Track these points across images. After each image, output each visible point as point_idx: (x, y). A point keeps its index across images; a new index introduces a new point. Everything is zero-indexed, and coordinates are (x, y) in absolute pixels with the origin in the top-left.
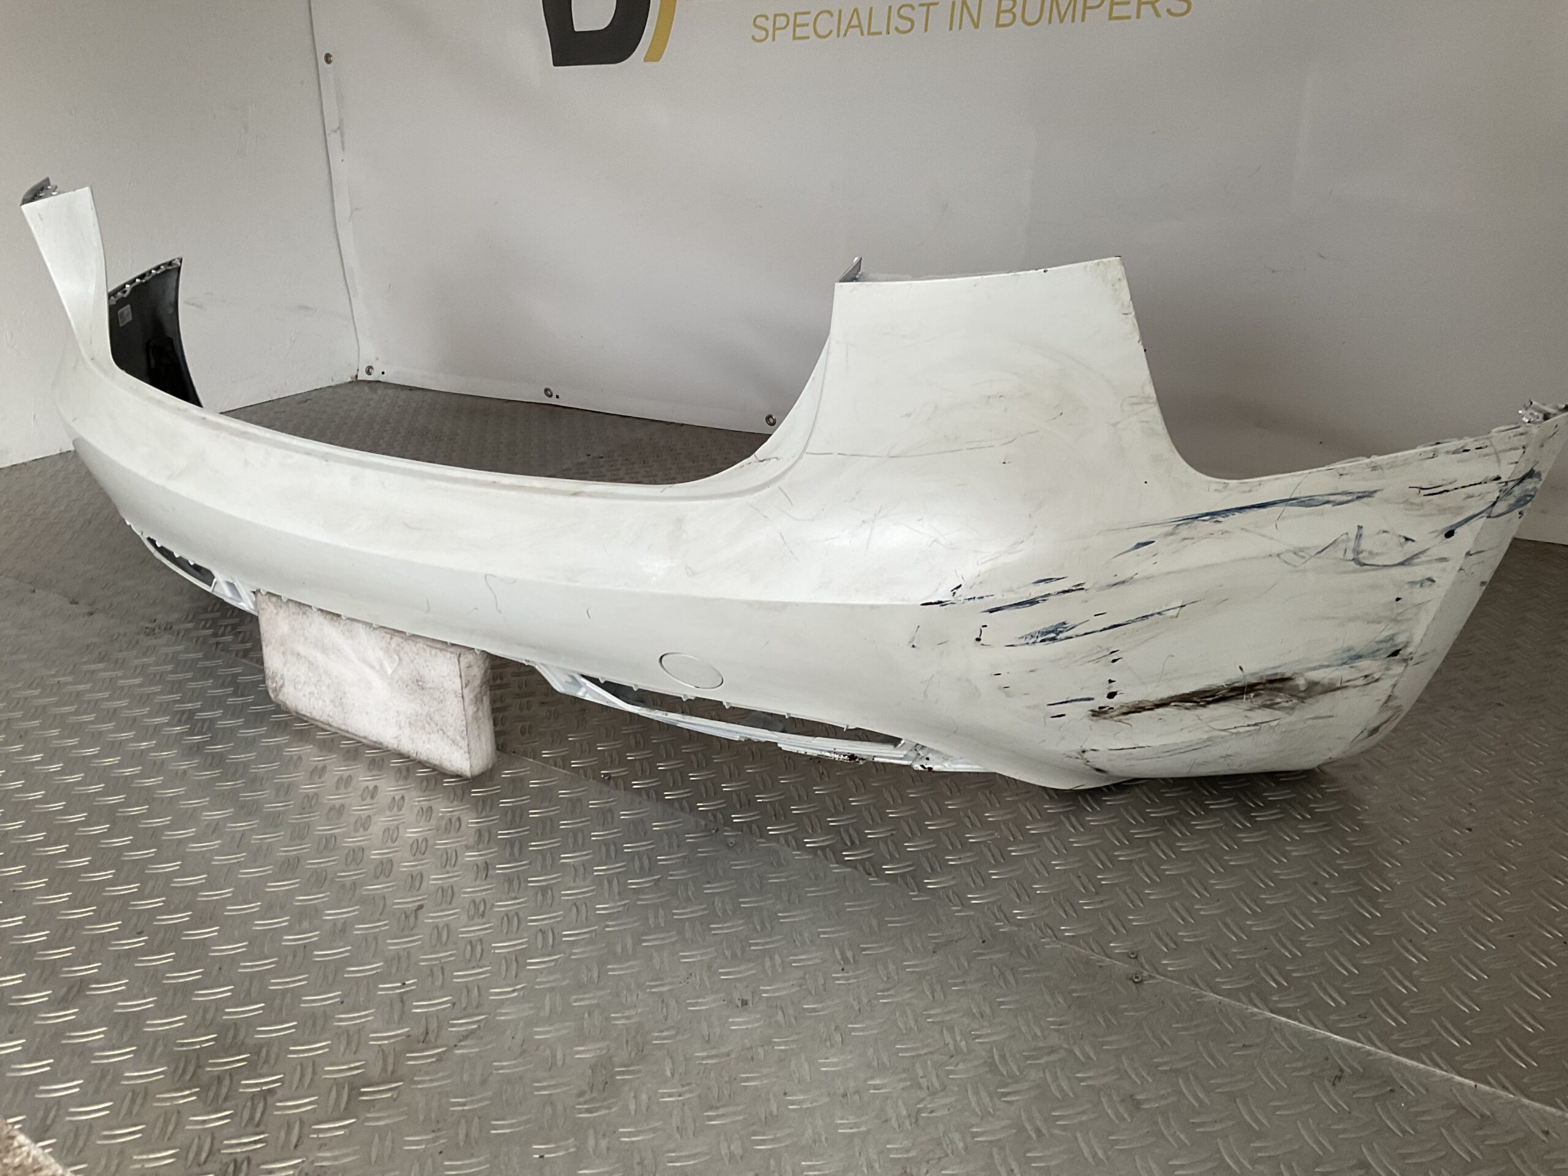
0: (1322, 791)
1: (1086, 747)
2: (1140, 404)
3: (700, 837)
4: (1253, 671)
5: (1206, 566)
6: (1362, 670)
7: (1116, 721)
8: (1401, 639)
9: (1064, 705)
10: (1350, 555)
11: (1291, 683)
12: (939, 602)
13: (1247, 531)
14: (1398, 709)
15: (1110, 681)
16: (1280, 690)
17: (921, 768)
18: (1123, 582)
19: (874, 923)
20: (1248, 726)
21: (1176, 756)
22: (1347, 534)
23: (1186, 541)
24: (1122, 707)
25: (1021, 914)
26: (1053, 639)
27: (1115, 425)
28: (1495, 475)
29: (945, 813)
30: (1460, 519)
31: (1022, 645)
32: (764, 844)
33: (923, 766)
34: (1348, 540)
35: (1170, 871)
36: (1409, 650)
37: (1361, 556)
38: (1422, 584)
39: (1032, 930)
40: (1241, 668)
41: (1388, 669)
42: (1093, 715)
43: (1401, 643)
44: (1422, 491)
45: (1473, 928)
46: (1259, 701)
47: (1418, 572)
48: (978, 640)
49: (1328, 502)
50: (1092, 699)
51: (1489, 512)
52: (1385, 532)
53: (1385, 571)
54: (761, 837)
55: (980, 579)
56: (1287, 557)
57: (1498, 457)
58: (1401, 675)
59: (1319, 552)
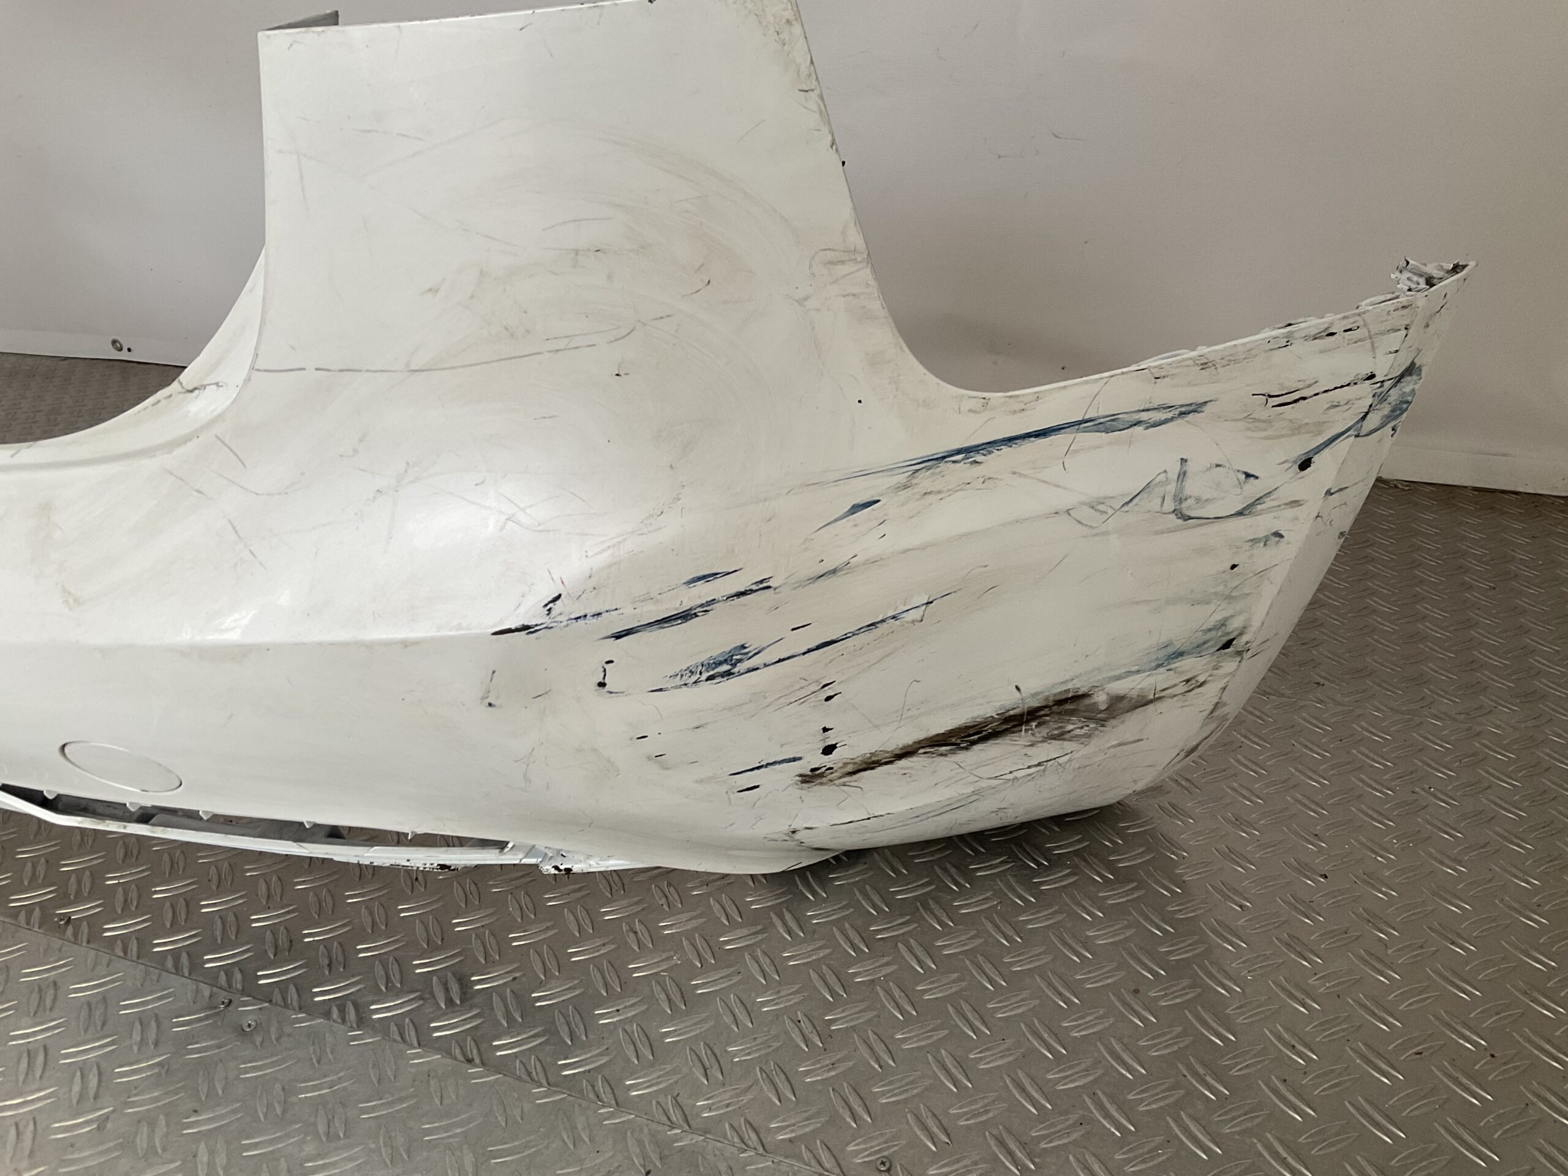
0: (1121, 833)
1: (797, 824)
2: (843, 262)
3: (199, 1020)
4: (1033, 692)
5: (961, 537)
6: (1183, 673)
7: (840, 785)
8: (1235, 624)
9: (756, 771)
10: (1170, 506)
11: (1087, 701)
12: (525, 628)
13: (1021, 475)
14: (1224, 718)
15: (825, 730)
16: (1072, 713)
17: (553, 871)
18: (834, 571)
19: (469, 1159)
20: (1029, 767)
21: (930, 820)
22: (1165, 471)
23: (927, 497)
24: (846, 764)
25: (709, 1108)
26: (728, 674)
27: (801, 302)
28: (1369, 372)
29: (599, 927)
30: (1321, 440)
31: (676, 687)
32: (303, 1023)
33: (556, 868)
34: (1167, 482)
35: (931, 992)
36: (1245, 638)
37: (1184, 505)
38: (1266, 541)
39: (725, 1137)
40: (1018, 688)
41: (1216, 668)
42: (803, 782)
43: (1236, 629)
44: (1270, 400)
45: (1365, 1044)
46: (1044, 731)
47: (1261, 524)
48: (602, 685)
49: (1138, 423)
50: (800, 759)
51: (1357, 430)
52: (1218, 466)
53: (1218, 526)
54: (301, 1009)
55: (593, 582)
56: (1085, 513)
57: (1373, 344)
58: (1232, 674)
59: (1127, 503)
